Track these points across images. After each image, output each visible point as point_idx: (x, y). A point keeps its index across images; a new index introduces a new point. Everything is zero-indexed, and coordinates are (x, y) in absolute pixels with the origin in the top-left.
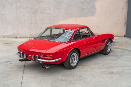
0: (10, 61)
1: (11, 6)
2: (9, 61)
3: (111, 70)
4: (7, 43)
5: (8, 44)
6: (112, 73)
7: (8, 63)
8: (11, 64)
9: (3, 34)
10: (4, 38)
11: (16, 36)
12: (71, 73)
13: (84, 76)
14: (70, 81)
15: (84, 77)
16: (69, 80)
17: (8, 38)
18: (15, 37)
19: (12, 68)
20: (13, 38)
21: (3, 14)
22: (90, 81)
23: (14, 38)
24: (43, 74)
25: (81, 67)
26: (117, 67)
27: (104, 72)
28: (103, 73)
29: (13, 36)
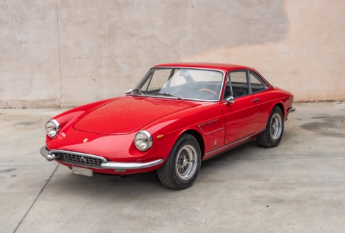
0: (15, 169)
1: (43, 19)
2: (12, 170)
3: (282, 194)
4: (26, 120)
5: (28, 124)
6: (280, 201)
7: (9, 173)
8: (14, 178)
9: (23, 98)
10: (24, 108)
11: (57, 103)
12: (164, 200)
13: (196, 208)
14: (151, 220)
15: (196, 211)
16: (149, 218)
17: (37, 108)
18: (56, 105)
19: (12, 186)
20: (49, 107)
21: (21, 43)
22: (205, 221)
23: (53, 107)
24: (87, 201)
25: (201, 184)
26: (304, 185)
27: (258, 197)
28: (253, 201)
29: (50, 103)
